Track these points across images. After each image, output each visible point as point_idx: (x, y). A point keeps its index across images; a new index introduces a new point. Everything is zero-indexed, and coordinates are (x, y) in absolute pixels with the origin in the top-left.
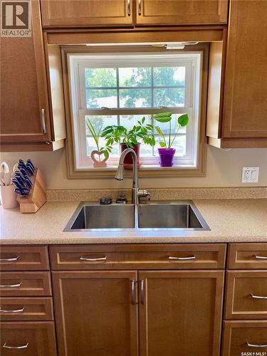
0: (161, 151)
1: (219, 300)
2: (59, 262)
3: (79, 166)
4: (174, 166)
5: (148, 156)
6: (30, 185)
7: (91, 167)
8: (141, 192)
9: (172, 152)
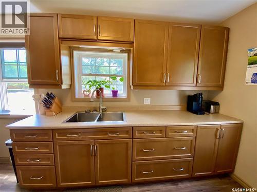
0: (113, 91)
1: (130, 152)
2: (57, 137)
3: (77, 97)
4: (118, 97)
5: (107, 93)
6: (51, 104)
7: (83, 97)
8: (103, 107)
9: (117, 91)
